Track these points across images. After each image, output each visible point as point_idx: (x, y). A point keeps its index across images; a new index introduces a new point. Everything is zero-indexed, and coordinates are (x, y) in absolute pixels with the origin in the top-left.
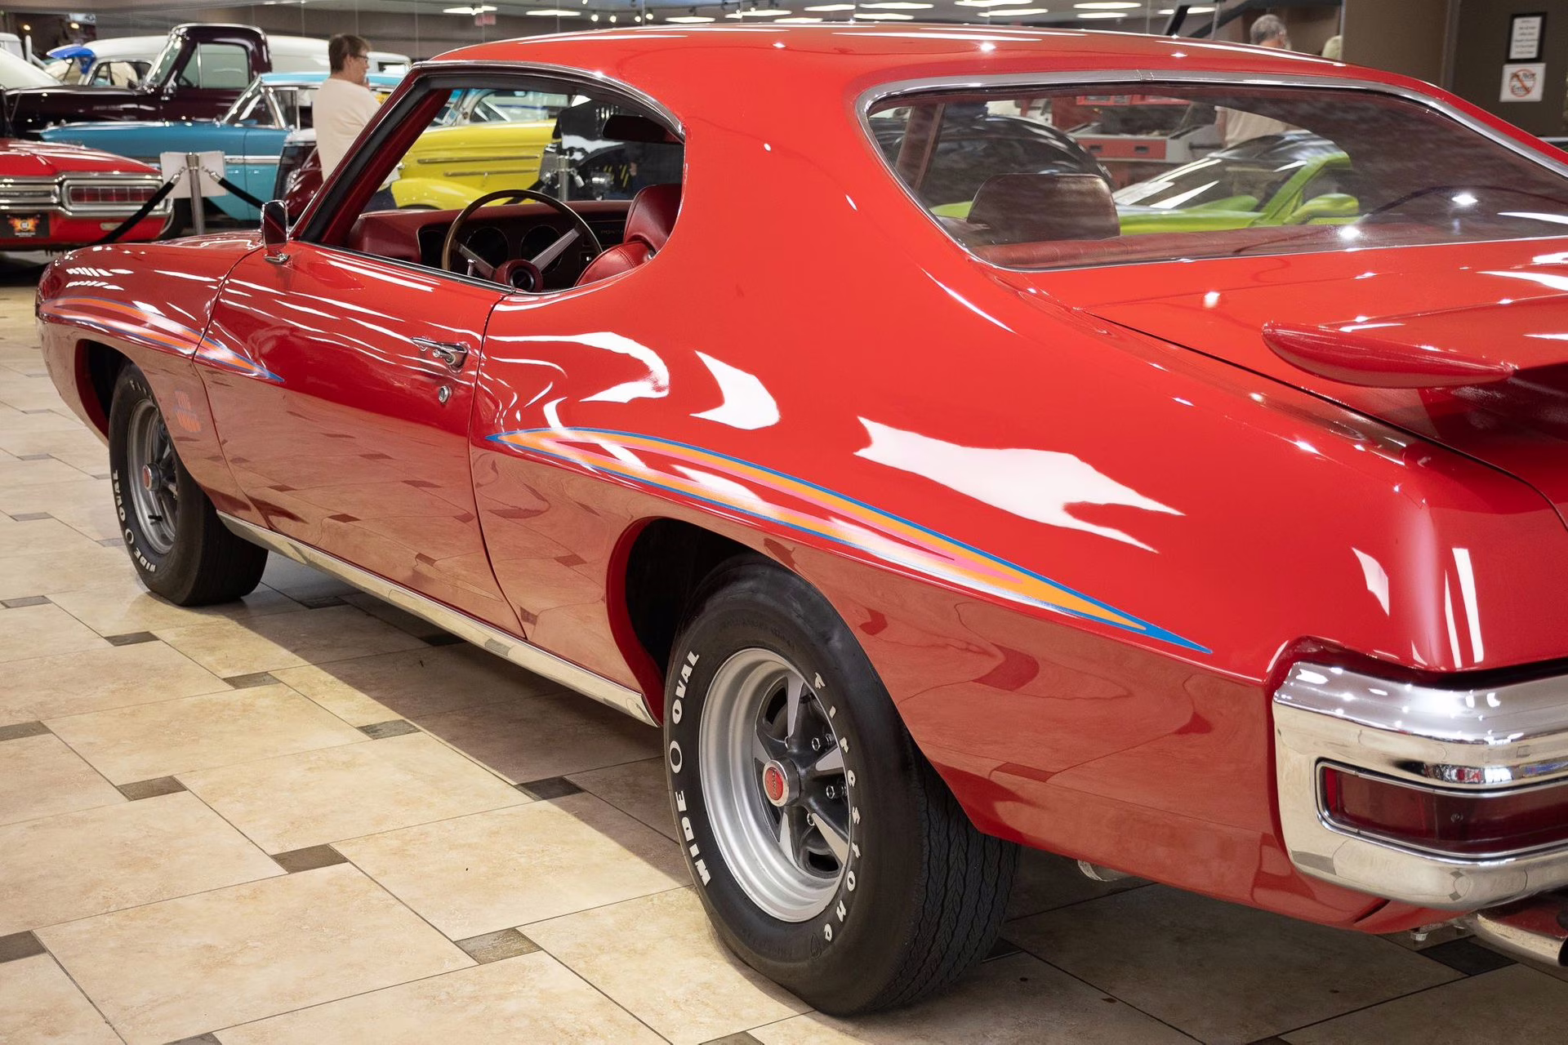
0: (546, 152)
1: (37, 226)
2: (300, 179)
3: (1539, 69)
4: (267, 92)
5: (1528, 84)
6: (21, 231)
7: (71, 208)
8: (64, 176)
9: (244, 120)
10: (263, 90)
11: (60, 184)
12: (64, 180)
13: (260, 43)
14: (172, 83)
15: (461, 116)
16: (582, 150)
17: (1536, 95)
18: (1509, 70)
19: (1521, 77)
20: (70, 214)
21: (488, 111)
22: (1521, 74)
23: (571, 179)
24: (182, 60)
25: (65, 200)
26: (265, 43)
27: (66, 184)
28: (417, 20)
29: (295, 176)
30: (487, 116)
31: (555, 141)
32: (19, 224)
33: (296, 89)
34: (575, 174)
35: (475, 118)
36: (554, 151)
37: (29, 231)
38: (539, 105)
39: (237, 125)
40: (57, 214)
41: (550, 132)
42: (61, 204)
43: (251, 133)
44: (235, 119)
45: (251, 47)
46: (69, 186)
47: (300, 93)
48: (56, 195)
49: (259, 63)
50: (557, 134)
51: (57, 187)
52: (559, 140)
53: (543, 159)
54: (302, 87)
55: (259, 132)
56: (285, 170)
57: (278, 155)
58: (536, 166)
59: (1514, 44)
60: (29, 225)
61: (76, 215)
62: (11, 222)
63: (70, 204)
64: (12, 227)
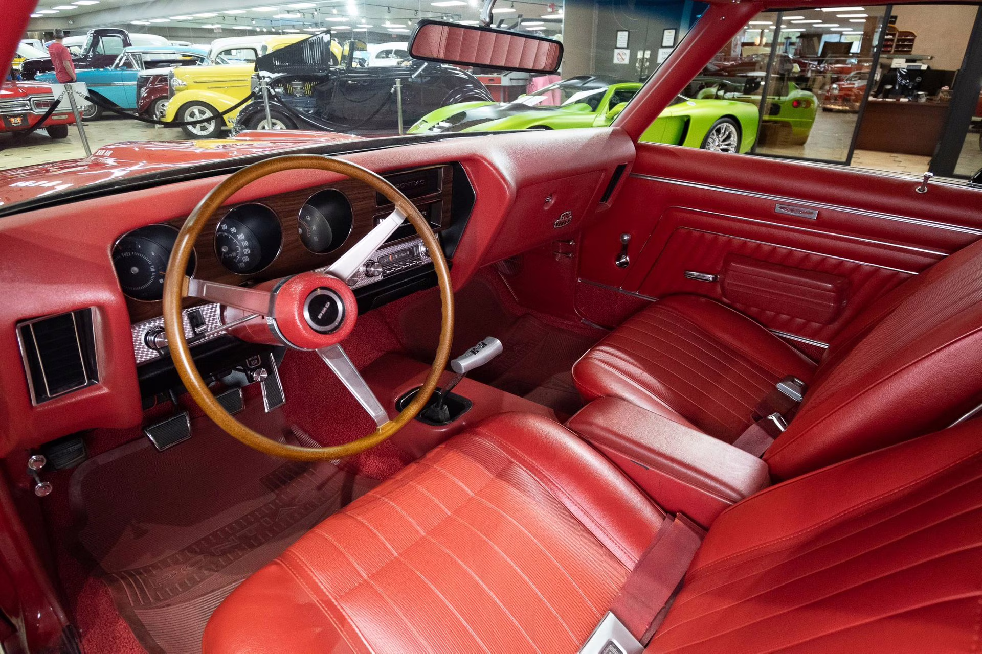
0: (252, 78)
1: (22, 120)
2: (147, 91)
3: (628, 52)
4: (128, 55)
5: (624, 57)
6: (15, 123)
7: (36, 111)
8: (30, 97)
9: (121, 67)
10: (126, 54)
11: (29, 100)
12: (31, 98)
13: (126, 36)
14: (91, 53)
15: (210, 62)
16: (269, 77)
17: (627, 61)
18: (616, 51)
19: (621, 55)
20: (36, 113)
21: (223, 60)
22: (621, 53)
23: (269, 91)
24: (95, 43)
25: (33, 107)
26: (128, 36)
27: (32, 100)
28: (191, 30)
29: (144, 90)
30: (222, 62)
31: (256, 72)
32: (13, 120)
33: (141, 53)
34: (270, 89)
35: (218, 63)
36: (256, 77)
37: (18, 123)
38: (242, 59)
39: (118, 69)
40: (30, 114)
41: (253, 68)
42: (31, 109)
43: (125, 72)
44: (117, 66)
45: (122, 37)
46: (34, 101)
47: (143, 55)
48: (28, 106)
49: (126, 44)
50: (256, 70)
51: (28, 102)
52: (258, 72)
53: (251, 81)
54: (143, 53)
55: (128, 72)
56: (140, 87)
57: (135, 81)
58: (249, 84)
59: (618, 41)
60: (18, 120)
61: (38, 114)
62: (10, 119)
63: (36, 109)
64: (10, 122)
